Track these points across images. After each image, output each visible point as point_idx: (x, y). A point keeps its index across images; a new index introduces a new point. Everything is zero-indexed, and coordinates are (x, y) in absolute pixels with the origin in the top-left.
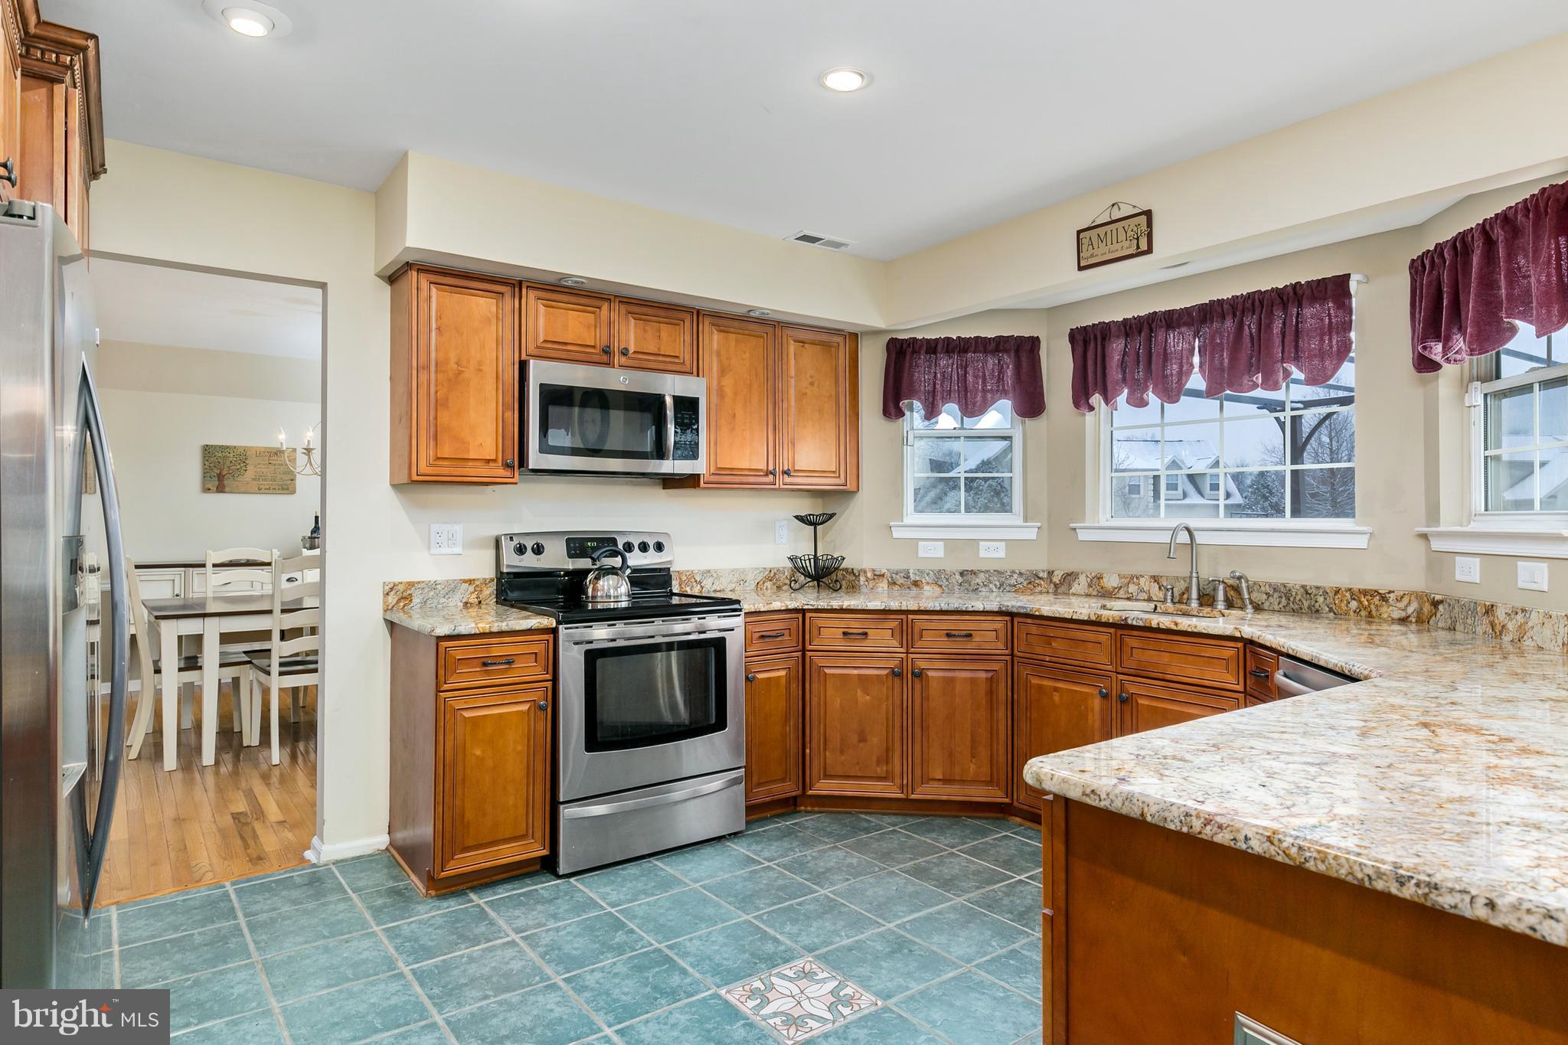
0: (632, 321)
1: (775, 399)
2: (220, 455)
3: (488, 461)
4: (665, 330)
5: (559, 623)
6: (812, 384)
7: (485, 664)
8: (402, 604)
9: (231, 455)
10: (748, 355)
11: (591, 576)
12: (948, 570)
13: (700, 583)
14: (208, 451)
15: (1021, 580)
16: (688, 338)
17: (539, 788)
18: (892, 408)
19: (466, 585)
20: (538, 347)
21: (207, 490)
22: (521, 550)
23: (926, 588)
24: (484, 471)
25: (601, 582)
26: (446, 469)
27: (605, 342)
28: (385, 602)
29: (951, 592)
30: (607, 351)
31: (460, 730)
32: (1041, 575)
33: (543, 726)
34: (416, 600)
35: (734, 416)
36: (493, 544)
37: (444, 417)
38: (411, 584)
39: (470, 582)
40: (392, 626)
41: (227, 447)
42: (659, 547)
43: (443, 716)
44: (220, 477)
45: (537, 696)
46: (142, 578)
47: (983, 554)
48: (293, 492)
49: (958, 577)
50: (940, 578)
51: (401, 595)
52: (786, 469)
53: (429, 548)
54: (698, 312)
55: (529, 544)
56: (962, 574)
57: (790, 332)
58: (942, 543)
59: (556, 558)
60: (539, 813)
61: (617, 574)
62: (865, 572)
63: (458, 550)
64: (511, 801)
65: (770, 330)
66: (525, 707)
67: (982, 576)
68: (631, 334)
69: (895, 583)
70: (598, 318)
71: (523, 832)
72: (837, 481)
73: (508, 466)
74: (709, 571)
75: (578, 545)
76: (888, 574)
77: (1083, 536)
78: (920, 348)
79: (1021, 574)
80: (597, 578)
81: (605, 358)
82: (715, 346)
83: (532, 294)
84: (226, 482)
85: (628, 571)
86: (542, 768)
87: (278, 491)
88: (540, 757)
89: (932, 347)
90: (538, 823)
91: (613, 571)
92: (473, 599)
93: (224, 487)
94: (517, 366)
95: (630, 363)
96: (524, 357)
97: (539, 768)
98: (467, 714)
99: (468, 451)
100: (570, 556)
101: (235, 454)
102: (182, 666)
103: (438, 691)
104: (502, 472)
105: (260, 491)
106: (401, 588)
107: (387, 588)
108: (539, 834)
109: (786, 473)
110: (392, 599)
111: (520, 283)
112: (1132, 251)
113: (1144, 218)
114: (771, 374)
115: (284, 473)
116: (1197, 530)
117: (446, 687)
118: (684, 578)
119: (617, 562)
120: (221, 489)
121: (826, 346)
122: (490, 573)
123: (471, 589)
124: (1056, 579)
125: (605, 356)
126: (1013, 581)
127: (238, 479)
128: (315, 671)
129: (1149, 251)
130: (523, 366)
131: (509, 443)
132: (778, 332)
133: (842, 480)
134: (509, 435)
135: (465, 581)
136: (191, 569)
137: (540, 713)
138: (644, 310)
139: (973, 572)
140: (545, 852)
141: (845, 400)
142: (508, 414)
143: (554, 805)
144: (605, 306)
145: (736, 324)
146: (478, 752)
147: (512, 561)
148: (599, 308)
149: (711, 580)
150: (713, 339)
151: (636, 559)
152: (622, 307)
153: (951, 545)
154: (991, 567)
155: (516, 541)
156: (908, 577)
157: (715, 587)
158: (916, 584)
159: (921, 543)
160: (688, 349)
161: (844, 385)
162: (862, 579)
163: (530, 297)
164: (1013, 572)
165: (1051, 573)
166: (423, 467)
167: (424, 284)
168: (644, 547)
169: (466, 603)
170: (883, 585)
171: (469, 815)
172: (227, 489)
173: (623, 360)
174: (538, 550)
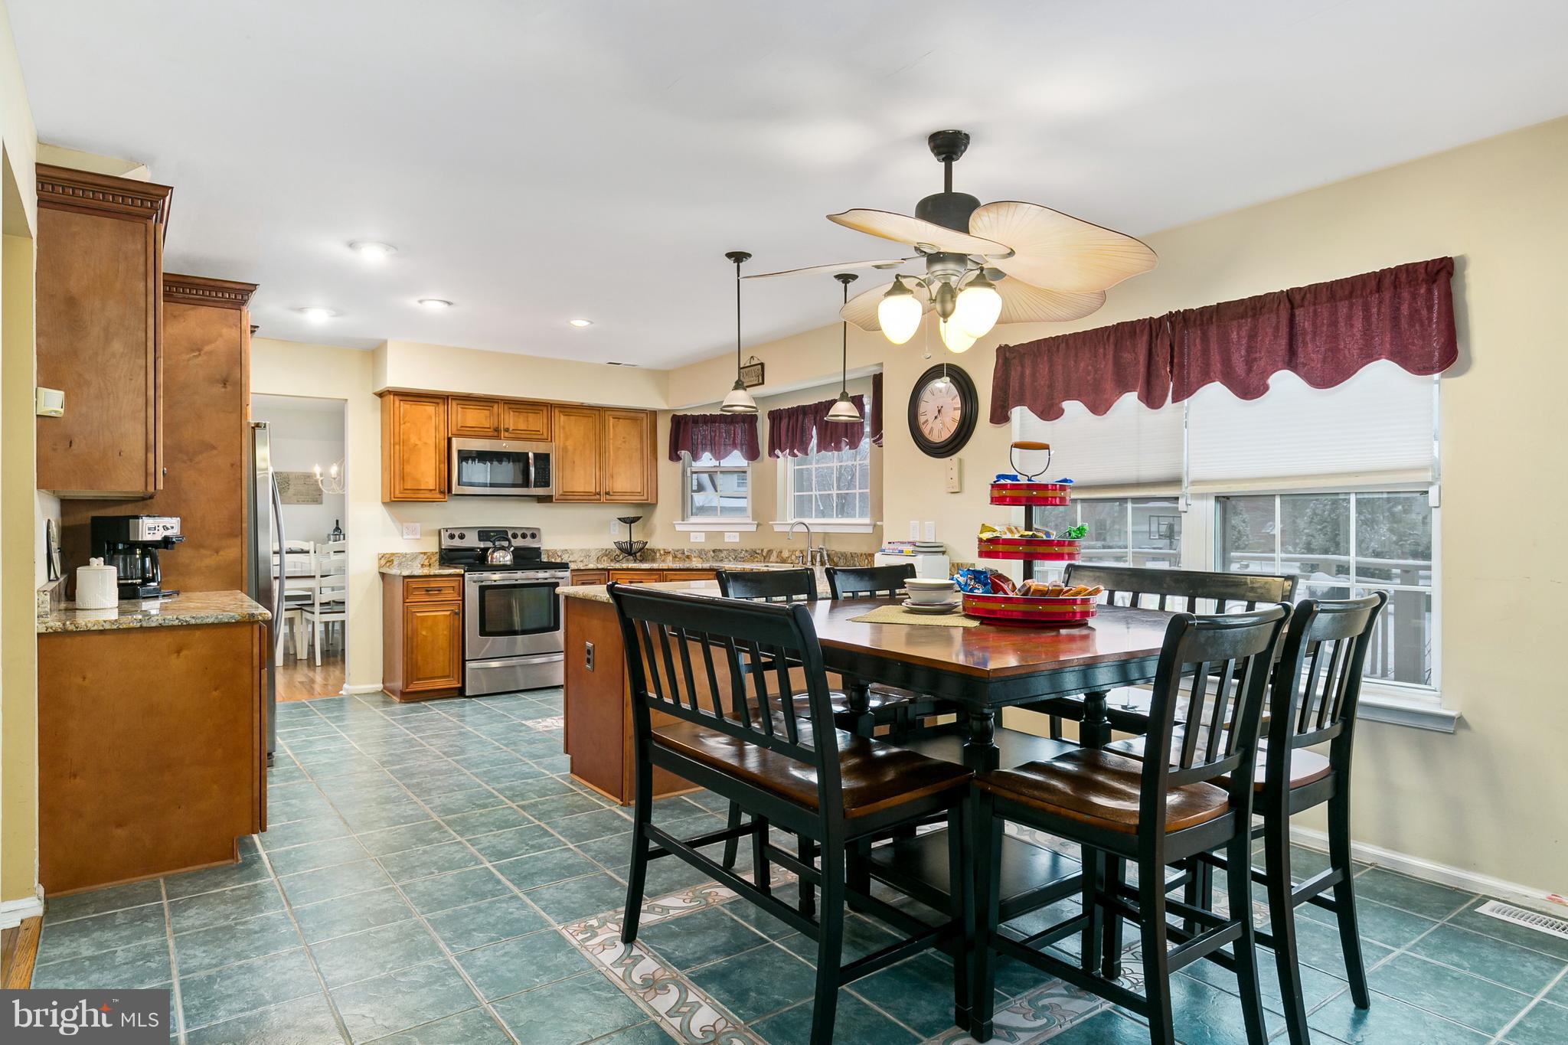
0: (511, 413)
1: (601, 452)
3: (431, 490)
4: (531, 417)
5: (465, 571)
6: (624, 442)
7: (427, 591)
8: (388, 564)
10: (582, 428)
11: (490, 551)
12: (706, 549)
13: (561, 556)
15: (746, 554)
16: (545, 421)
17: (456, 654)
18: (674, 456)
19: (422, 555)
20: (458, 430)
22: (452, 537)
23: (694, 559)
24: (429, 495)
25: (495, 554)
26: (409, 494)
27: (496, 425)
28: (379, 563)
29: (708, 561)
30: (497, 430)
31: (415, 621)
32: (758, 552)
33: (458, 623)
34: (395, 563)
35: (574, 462)
36: (437, 533)
37: (408, 469)
38: (393, 554)
39: (425, 553)
40: (383, 575)
42: (533, 536)
43: (407, 615)
45: (455, 608)
47: (726, 540)
48: (322, 504)
49: (711, 553)
50: (702, 554)
51: (388, 559)
52: (607, 490)
53: (402, 536)
54: (551, 404)
55: (457, 533)
56: (714, 551)
57: (608, 413)
58: (704, 533)
59: (472, 541)
60: (456, 666)
61: (505, 550)
62: (660, 550)
63: (418, 537)
64: (441, 659)
65: (597, 413)
66: (448, 613)
67: (725, 552)
68: (510, 420)
69: (676, 557)
70: (492, 414)
71: (448, 674)
72: (642, 498)
73: (441, 492)
74: (566, 550)
75: (484, 534)
76: (672, 552)
77: (777, 529)
78: (689, 420)
79: (746, 551)
80: (494, 552)
81: (496, 434)
82: (562, 424)
83: (454, 403)
85: (512, 549)
86: (457, 644)
87: (312, 502)
88: (456, 638)
89: (696, 420)
90: (456, 671)
91: (503, 548)
92: (426, 563)
94: (446, 441)
95: (510, 435)
96: (450, 435)
97: (456, 644)
98: (418, 614)
99: (420, 485)
100: (480, 540)
101: (281, 477)
103: (404, 602)
104: (438, 496)
105: (298, 502)
106: (387, 556)
107: (380, 556)
108: (456, 676)
109: (607, 493)
110: (383, 562)
111: (448, 397)
112: (756, 382)
113: (760, 366)
114: (597, 438)
115: (316, 491)
116: (810, 524)
117: (408, 600)
118: (550, 554)
119: (506, 544)
121: (634, 420)
122: (436, 549)
123: (425, 557)
124: (764, 554)
125: (496, 433)
126: (742, 555)
128: (344, 612)
129: (763, 383)
130: (449, 440)
131: (442, 480)
132: (602, 413)
133: (645, 497)
134: (442, 476)
135: (422, 553)
137: (457, 616)
138: (518, 406)
139: (720, 551)
140: (460, 685)
141: (647, 451)
142: (442, 465)
143: (464, 661)
144: (496, 406)
145: (575, 410)
146: (424, 633)
147: (447, 543)
148: (492, 407)
149: (567, 555)
150: (560, 420)
151: (518, 542)
152: (506, 406)
153: (709, 535)
154: (730, 548)
155: (448, 533)
156: (684, 553)
157: (570, 559)
158: (688, 557)
159: (691, 534)
160: (545, 426)
161: (647, 443)
162: (658, 554)
163: (454, 406)
164: (742, 550)
165: (762, 550)
166: (398, 494)
167: (397, 403)
168: (524, 536)
169: (422, 565)
170: (670, 558)
171: (420, 663)
173: (507, 434)
174: (462, 537)
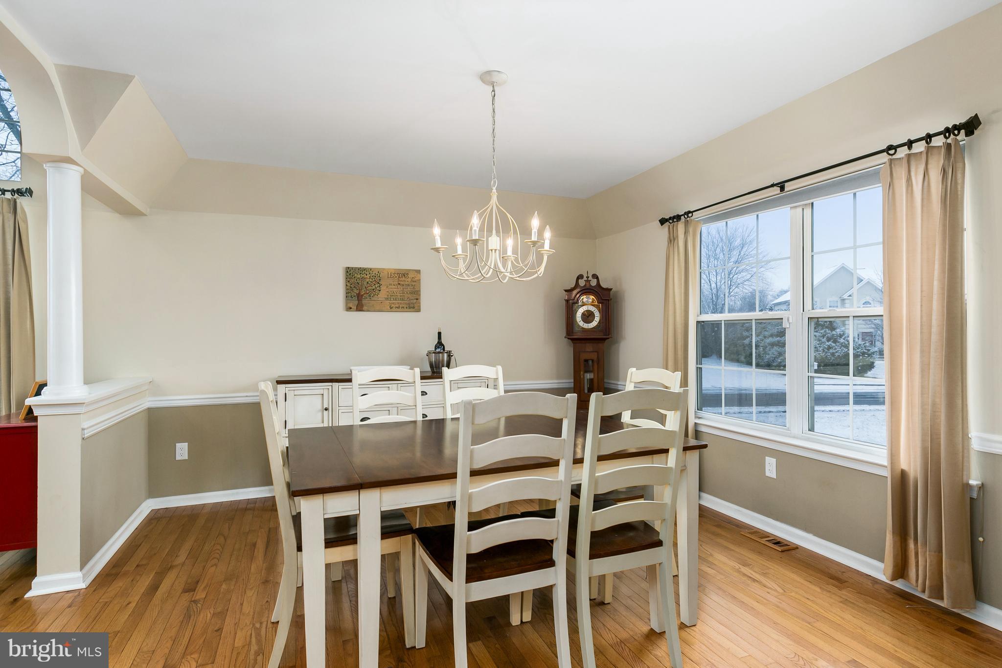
2: (359, 276)
9: (368, 276)
14: (350, 273)
21: (349, 309)
41: (365, 269)
44: (359, 297)
46: (296, 393)
48: (419, 310)
84: (364, 302)
87: (406, 309)
93: (362, 306)
101: (372, 275)
102: (331, 536)
105: (391, 309)
115: (411, 293)
120: (360, 308)
127: (373, 299)
136: (337, 384)
172: (365, 308)
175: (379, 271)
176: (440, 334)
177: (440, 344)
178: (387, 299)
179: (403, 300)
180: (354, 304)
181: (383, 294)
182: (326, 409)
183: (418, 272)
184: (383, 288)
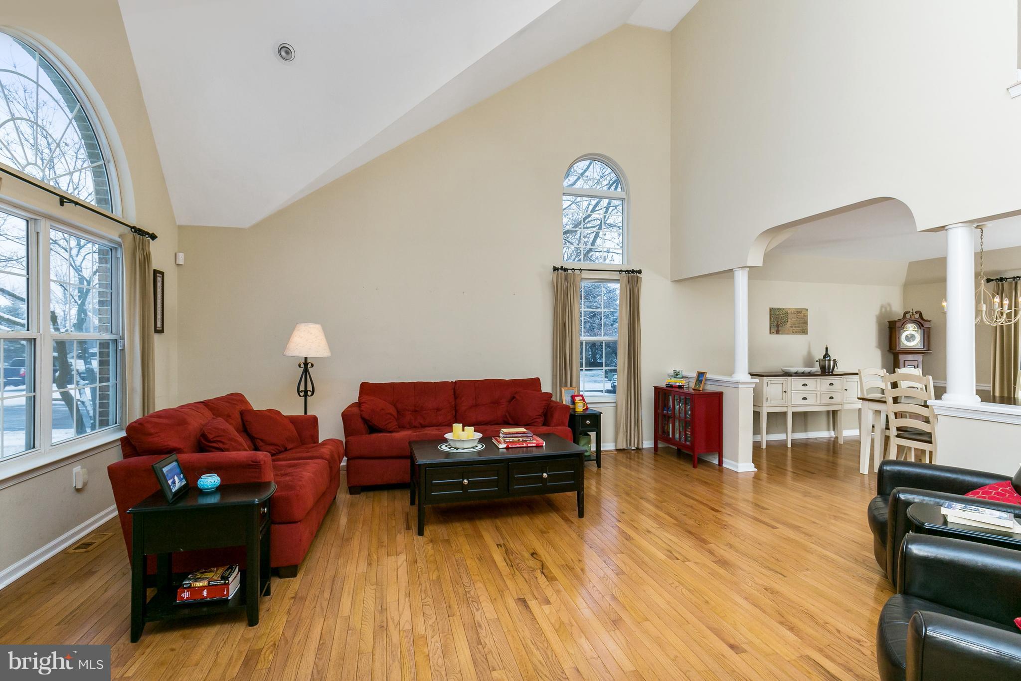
2: (777, 313)
9: (782, 313)
14: (772, 311)
21: (772, 333)
41: (780, 309)
44: (778, 326)
46: (772, 382)
48: (807, 334)
84: (780, 329)
93: (779, 331)
101: (784, 312)
105: (793, 333)
120: (778, 332)
127: (784, 327)
136: (790, 378)
172: (780, 332)
175: (788, 310)
176: (827, 349)
177: (827, 355)
178: (791, 327)
179: (799, 327)
180: (774, 330)
181: (789, 324)
182: (785, 392)
183: (807, 310)
184: (789, 320)
